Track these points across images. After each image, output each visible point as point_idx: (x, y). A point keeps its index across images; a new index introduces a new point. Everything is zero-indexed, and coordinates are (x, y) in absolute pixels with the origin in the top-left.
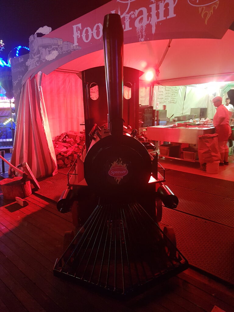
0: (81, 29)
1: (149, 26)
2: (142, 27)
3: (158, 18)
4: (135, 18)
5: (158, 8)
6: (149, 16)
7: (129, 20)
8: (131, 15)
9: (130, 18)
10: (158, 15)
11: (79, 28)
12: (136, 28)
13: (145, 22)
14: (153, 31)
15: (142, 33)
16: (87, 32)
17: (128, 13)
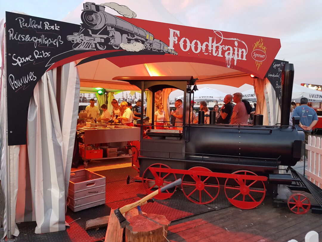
0: (179, 36)
1: (233, 60)
2: (229, 58)
3: (238, 57)
4: (225, 51)
5: (238, 51)
6: (234, 53)
7: (221, 50)
8: (223, 47)
10: (238, 55)
11: (177, 35)
12: (225, 57)
13: (231, 56)
14: (235, 64)
15: (229, 62)
16: (185, 42)
17: (221, 45)
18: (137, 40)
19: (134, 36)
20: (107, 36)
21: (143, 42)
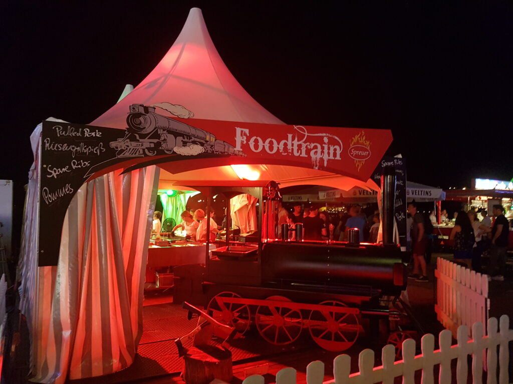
0: (248, 135)
1: (322, 160)
2: (316, 158)
3: (329, 156)
4: (311, 150)
5: (329, 149)
6: (322, 152)
7: (305, 149)
8: (307, 146)
9: (306, 147)
10: (329, 153)
11: (245, 134)
12: (311, 158)
13: (319, 156)
14: (325, 165)
15: (316, 163)
16: (256, 141)
17: (305, 142)
18: (194, 143)
19: (191, 138)
20: (158, 140)
21: (202, 145)
